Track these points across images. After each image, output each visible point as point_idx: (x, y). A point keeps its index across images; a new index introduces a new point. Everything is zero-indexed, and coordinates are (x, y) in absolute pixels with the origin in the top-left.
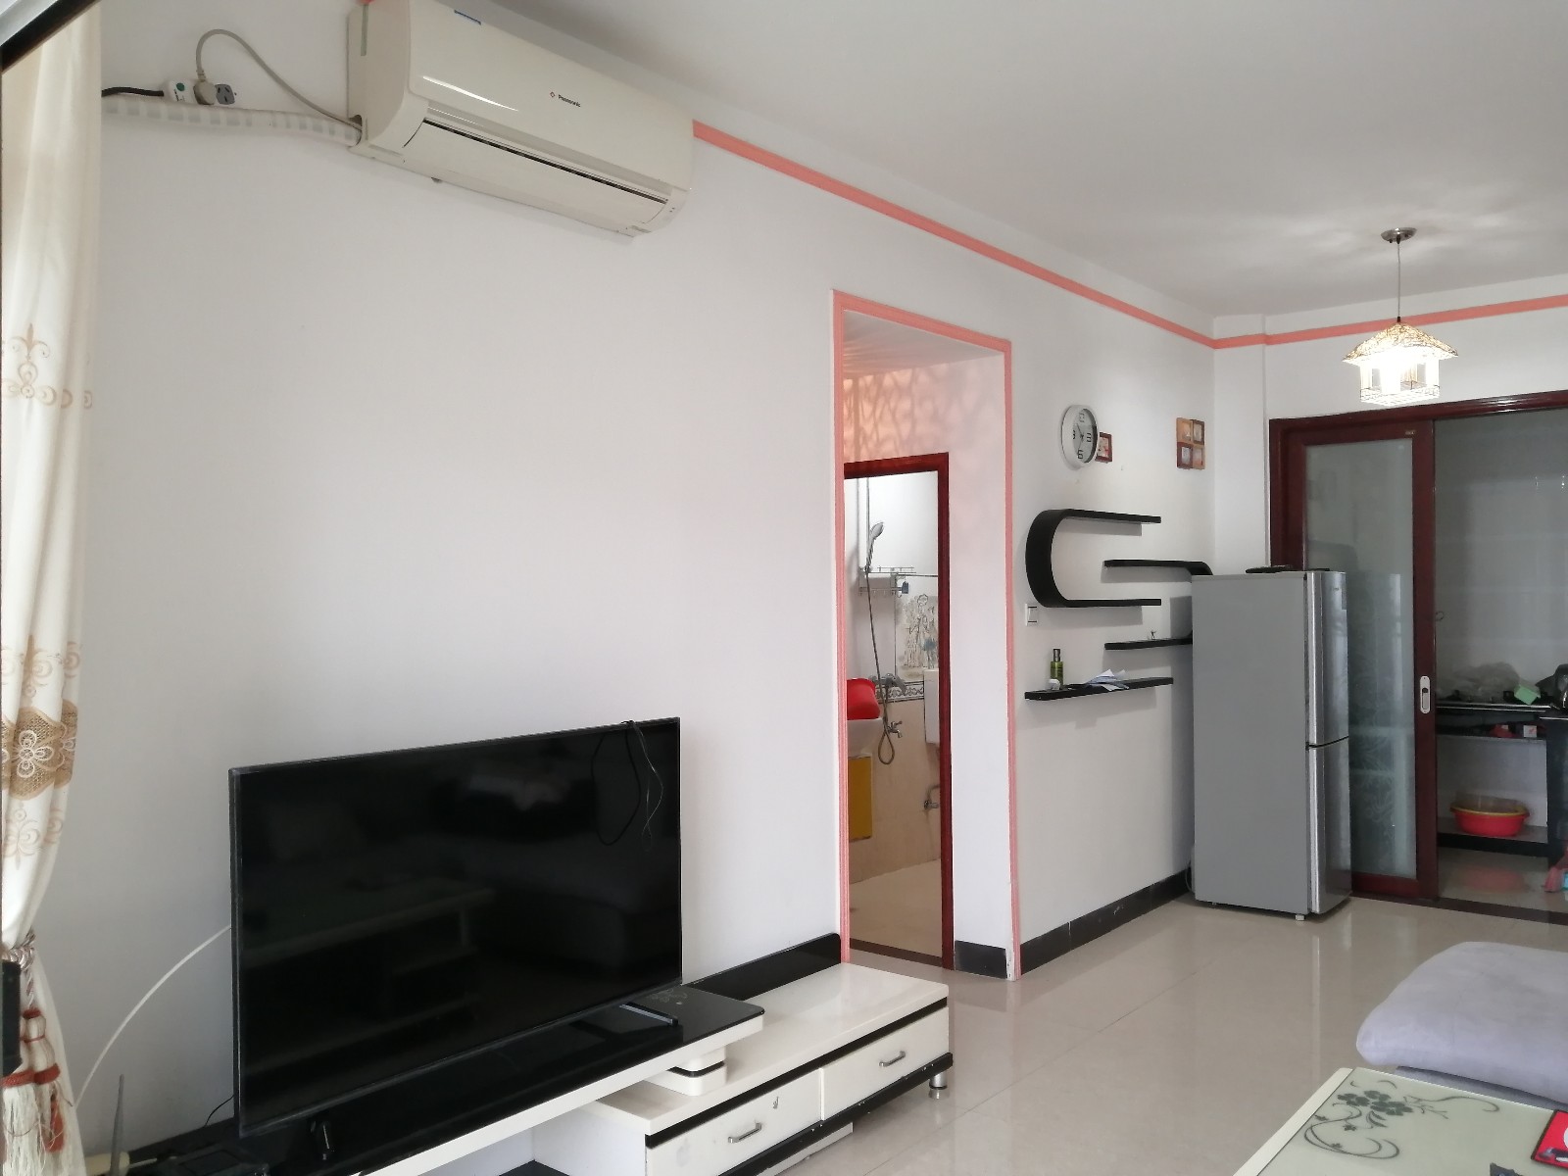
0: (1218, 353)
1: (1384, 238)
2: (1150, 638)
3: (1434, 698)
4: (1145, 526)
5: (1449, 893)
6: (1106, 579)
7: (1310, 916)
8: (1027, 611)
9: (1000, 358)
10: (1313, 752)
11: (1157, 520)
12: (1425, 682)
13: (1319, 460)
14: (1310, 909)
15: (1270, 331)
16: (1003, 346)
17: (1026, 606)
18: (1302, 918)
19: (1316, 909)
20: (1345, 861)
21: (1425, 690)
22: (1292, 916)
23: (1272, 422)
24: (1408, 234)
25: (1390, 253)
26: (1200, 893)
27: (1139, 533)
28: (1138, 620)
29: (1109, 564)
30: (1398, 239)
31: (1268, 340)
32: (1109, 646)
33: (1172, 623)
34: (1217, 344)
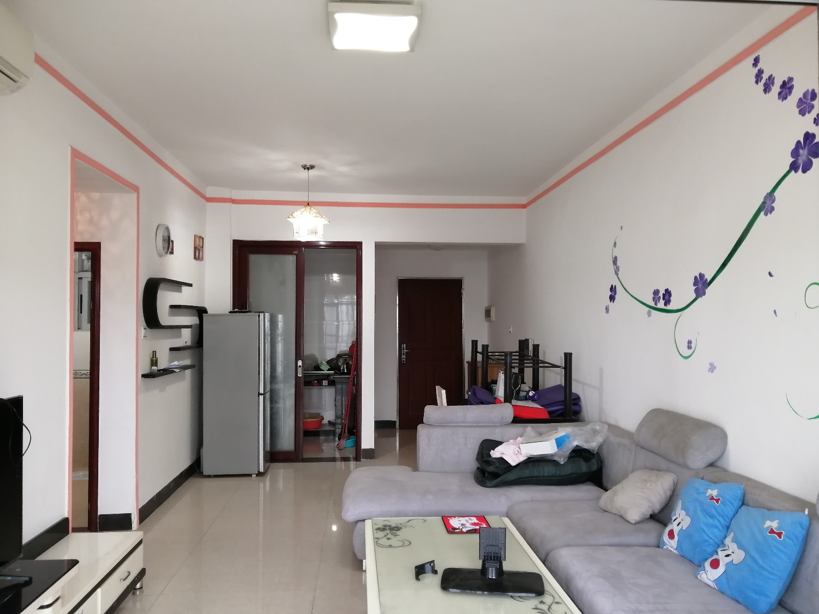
0: (209, 204)
1: (303, 167)
2: (185, 344)
3: (304, 370)
4: (184, 288)
5: (306, 456)
6: (171, 314)
7: (259, 474)
8: (143, 331)
9: (135, 195)
10: (261, 397)
11: (191, 285)
12: (300, 363)
13: (255, 260)
14: (259, 471)
15: (234, 198)
16: (136, 189)
17: (143, 328)
18: (255, 475)
19: (262, 470)
20: (268, 448)
21: (300, 366)
22: (250, 475)
23: (234, 240)
24: (312, 167)
25: (304, 174)
26: (206, 472)
27: (180, 291)
28: (179, 336)
29: (172, 307)
30: (308, 169)
31: (234, 201)
32: (172, 349)
33: (191, 337)
34: (209, 200)
